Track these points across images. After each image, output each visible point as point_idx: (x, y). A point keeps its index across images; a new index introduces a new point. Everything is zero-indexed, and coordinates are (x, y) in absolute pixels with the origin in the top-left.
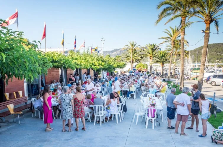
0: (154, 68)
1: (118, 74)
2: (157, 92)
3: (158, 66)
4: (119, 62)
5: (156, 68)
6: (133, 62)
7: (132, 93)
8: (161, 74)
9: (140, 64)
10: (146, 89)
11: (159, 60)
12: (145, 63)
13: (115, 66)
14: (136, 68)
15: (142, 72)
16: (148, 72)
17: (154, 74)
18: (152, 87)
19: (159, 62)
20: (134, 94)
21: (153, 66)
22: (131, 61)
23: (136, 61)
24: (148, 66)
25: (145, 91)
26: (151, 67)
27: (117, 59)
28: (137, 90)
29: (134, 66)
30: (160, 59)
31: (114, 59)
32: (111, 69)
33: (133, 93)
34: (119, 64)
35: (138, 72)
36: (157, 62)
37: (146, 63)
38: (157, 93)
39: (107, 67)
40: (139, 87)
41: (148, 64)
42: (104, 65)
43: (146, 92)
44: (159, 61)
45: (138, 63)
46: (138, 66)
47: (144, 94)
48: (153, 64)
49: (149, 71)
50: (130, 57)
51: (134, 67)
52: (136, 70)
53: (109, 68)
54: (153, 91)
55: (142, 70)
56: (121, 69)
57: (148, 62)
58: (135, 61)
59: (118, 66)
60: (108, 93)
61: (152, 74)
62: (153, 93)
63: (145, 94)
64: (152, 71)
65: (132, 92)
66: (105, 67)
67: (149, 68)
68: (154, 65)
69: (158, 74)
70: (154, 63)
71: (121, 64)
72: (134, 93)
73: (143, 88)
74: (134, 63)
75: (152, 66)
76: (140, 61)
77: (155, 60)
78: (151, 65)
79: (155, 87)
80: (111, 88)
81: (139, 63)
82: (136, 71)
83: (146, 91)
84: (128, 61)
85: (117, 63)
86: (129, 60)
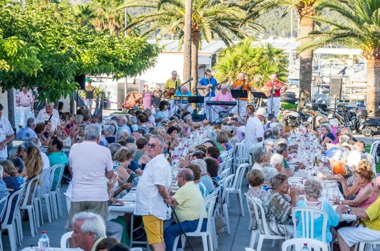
0: (325, 72)
1: (105, 104)
2: (344, 224)
3: (350, 62)
4: (112, 30)
5: (335, 72)
6: (196, 35)
7: (193, 229)
8: (365, 113)
9: (239, 51)
10: (279, 208)
11: (353, 25)
12: (270, 40)
13: (86, 58)
14: (217, 74)
15: (250, 97)
16: (291, 101)
17: (324, 108)
18: (314, 191)
19: (353, 39)
20: (204, 235)
21: (317, 61)
22: (186, 29)
23: (216, 30)
24: (290, 59)
25: (269, 221)
26: (307, 70)
27: (98, 11)
28: (221, 210)
29: (200, 62)
30: (359, 22)
31: (77, 11)
32: (60, 78)
33: (197, 233)
34: (112, 46)
35: (228, 97)
36: (341, 36)
37: (278, 43)
38: (343, 232)
39: (39, 66)
40: (232, 189)
41: (287, 45)
42: (20, 52)
43: (274, 227)
44: (353, 35)
45: (226, 41)
46: (226, 60)
47: (262, 238)
48: (319, 51)
49: (295, 90)
50: (179, 5)
51: (204, 66)
52: (215, 84)
53: (49, 72)
54: (318, 223)
55: (256, 83)
56: (122, 80)
57: (289, 35)
58: (208, 32)
59: (105, 59)
60: (39, 234)
61: (315, 108)
62: (318, 234)
63: (268, 236)
64: (314, 90)
65: (192, 225)
66: (24, 68)
67: (294, 72)
68: (323, 56)
69: (347, 114)
70: (321, 45)
71: (121, 49)
72: (204, 229)
73: (257, 198)
74: (203, 43)
75: (310, 60)
76: (241, 30)
77: (332, 28)
78: (305, 55)
79: (330, 192)
80: (64, 198)
81: (237, 41)
82: (217, 92)
83: (278, 221)
84: (164, 30)
85: (97, 40)
86: (175, 23)
